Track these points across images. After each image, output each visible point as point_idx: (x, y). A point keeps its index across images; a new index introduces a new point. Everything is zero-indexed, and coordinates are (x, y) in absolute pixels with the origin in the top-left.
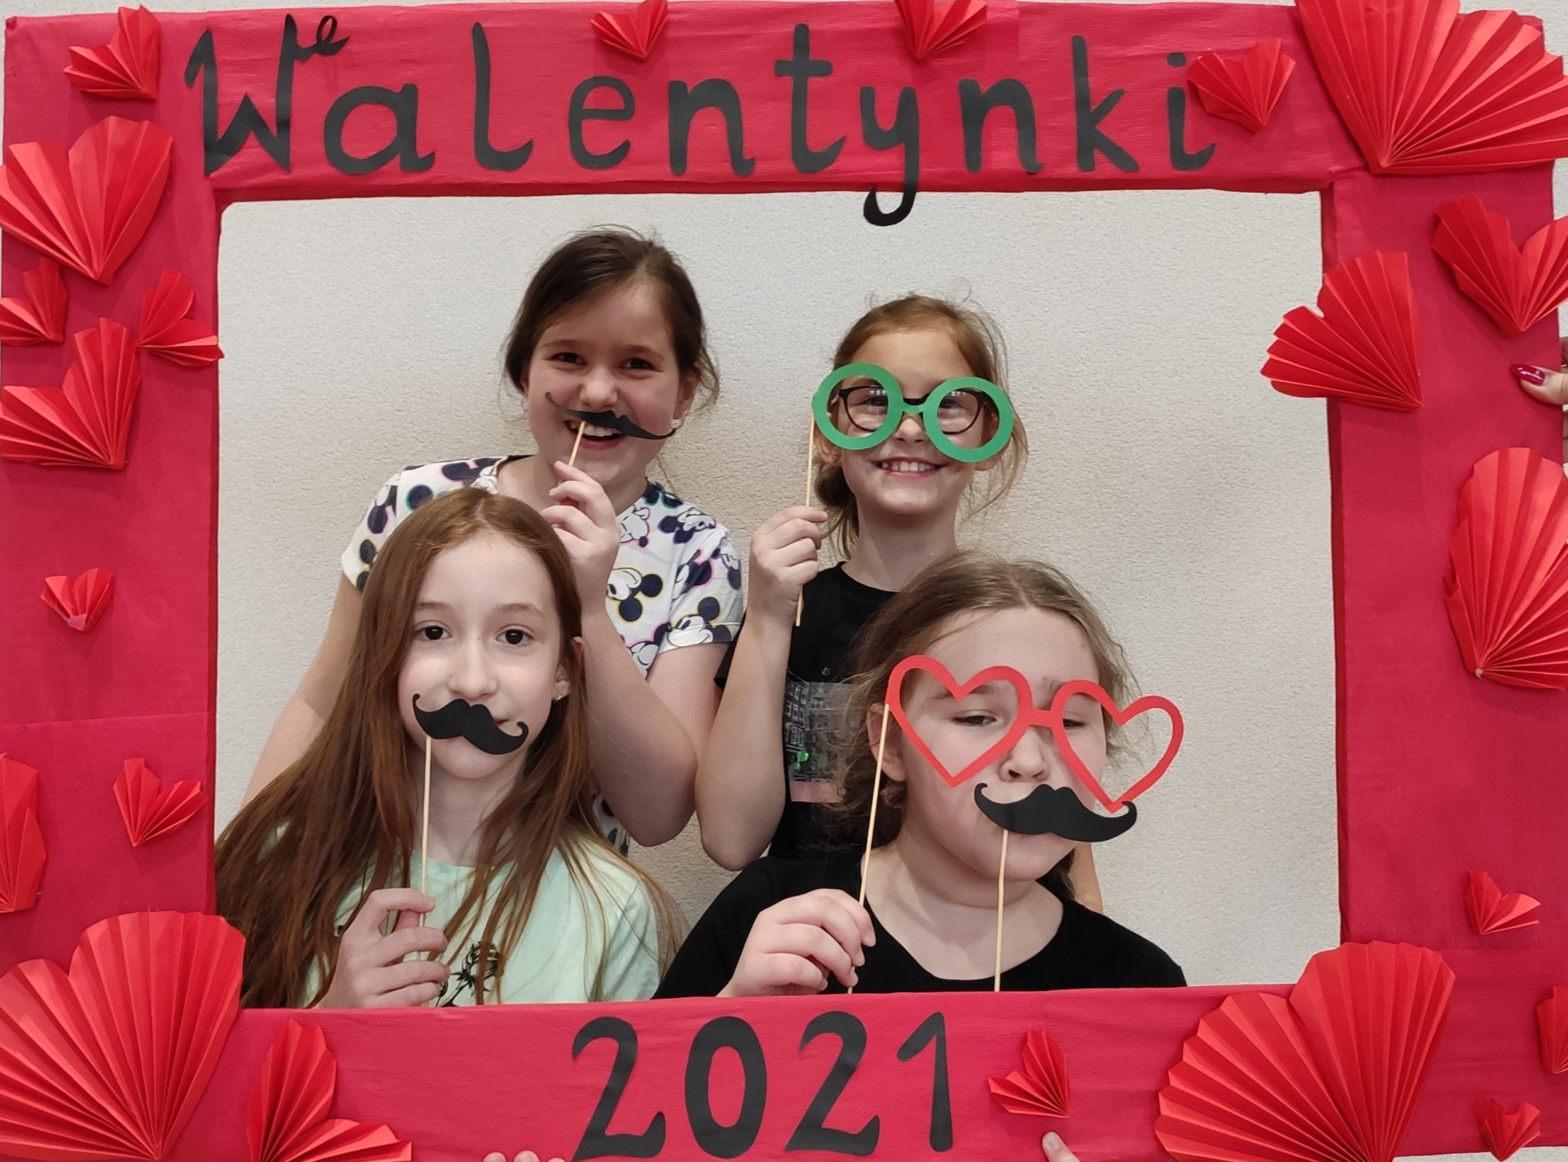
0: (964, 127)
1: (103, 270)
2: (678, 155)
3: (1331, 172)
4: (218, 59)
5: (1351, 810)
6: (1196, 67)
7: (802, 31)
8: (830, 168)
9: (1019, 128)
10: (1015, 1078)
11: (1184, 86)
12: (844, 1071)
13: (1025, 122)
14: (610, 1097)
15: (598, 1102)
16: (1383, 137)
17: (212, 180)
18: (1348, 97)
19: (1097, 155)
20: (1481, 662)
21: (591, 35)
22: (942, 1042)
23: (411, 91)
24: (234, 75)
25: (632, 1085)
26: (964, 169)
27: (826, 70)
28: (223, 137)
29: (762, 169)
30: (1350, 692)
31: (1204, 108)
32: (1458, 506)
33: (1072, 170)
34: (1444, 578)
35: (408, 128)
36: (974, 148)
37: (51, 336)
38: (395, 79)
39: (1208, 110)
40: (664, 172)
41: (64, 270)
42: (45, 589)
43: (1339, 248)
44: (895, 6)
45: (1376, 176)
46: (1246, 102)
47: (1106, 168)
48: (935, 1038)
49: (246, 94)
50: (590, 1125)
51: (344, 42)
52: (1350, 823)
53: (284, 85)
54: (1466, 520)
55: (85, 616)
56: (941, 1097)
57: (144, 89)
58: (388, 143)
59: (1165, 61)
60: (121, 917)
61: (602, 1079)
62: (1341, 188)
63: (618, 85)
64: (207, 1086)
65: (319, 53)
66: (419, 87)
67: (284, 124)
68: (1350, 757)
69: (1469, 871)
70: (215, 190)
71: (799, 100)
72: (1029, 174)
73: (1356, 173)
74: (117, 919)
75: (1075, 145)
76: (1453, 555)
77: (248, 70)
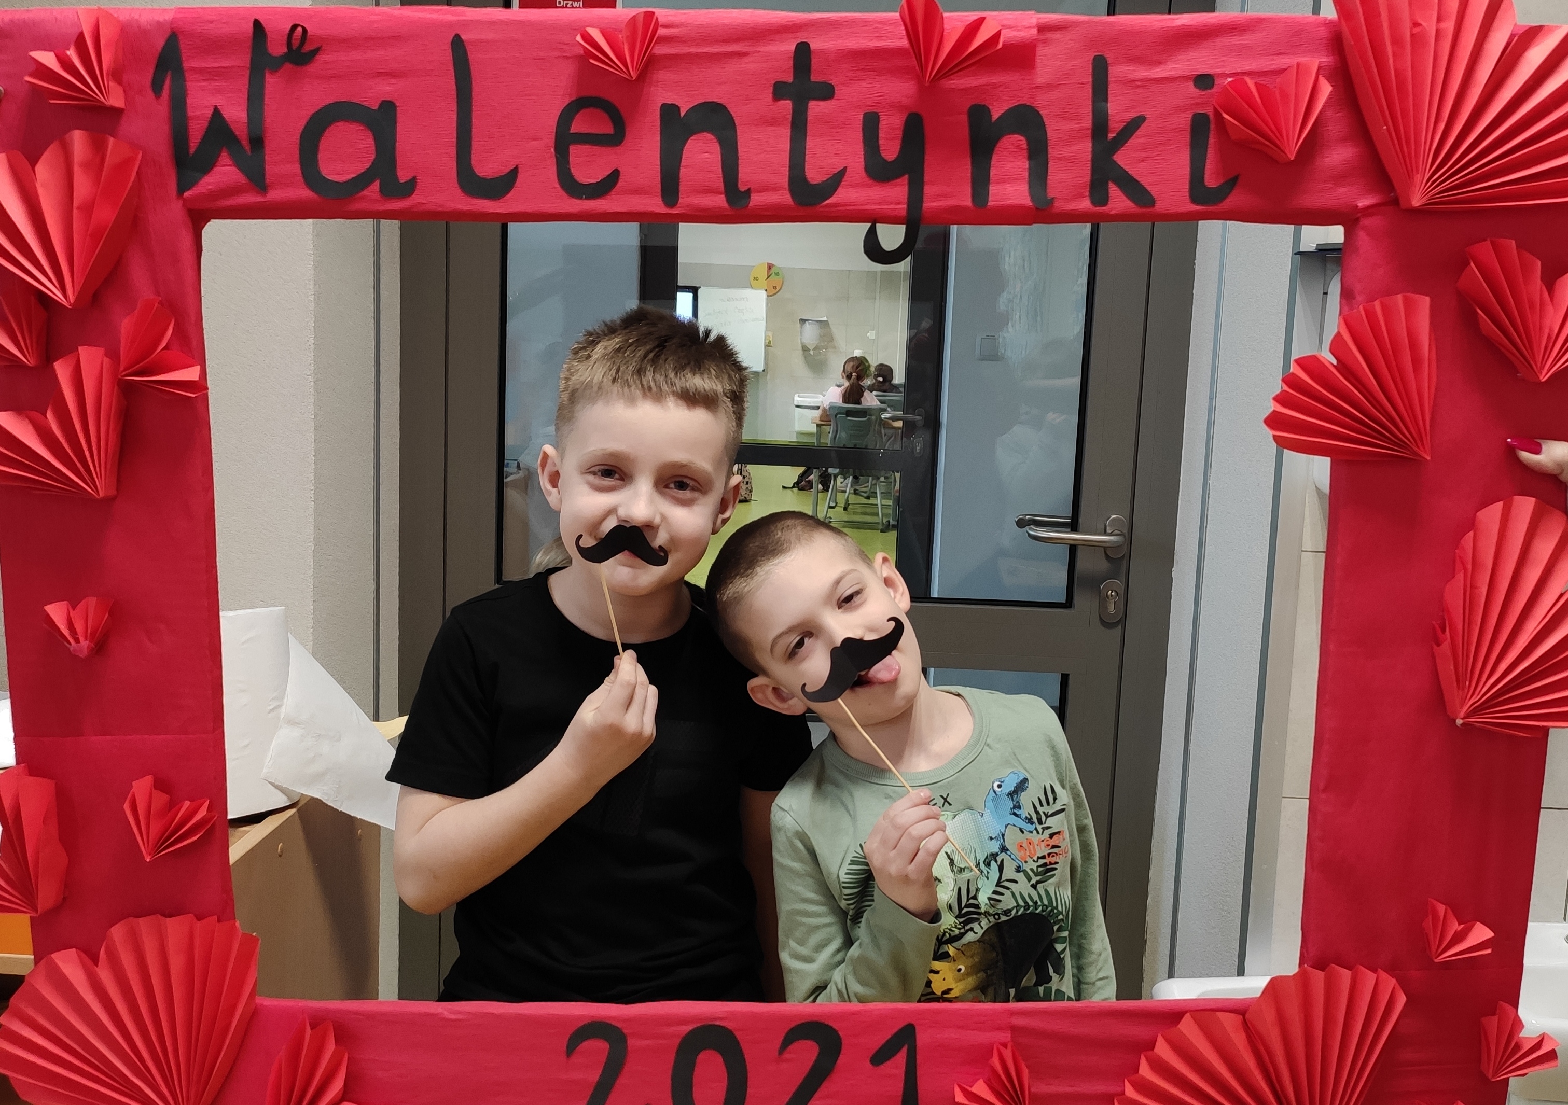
0: (971, 158)
1: (78, 302)
2: (670, 185)
3: (1357, 206)
4: (186, 65)
6: (1225, 92)
7: (803, 51)
8: (828, 202)
9: (1030, 158)
10: (980, 1088)
11: (1210, 112)
12: (821, 1072)
13: (1038, 152)
15: (590, 1094)
16: (1416, 174)
17: (185, 202)
18: (1385, 127)
19: (1113, 189)
20: (1462, 712)
22: (912, 1050)
23: (388, 108)
24: (203, 84)
25: (621, 1081)
26: (973, 206)
27: (827, 93)
28: (195, 151)
29: (756, 199)
31: (1230, 138)
33: (1085, 204)
35: (386, 150)
36: (980, 183)
37: (30, 362)
38: (372, 94)
39: (1233, 139)
40: (656, 205)
42: (47, 619)
45: (1406, 211)
46: (1272, 131)
47: (1119, 204)
48: (906, 1048)
49: (216, 106)
51: (317, 51)
53: (255, 99)
55: (86, 643)
56: (910, 1099)
57: (107, 101)
58: (367, 166)
59: (1191, 84)
61: (594, 1074)
62: (1365, 222)
63: (608, 107)
65: (291, 62)
66: (397, 105)
67: (258, 142)
70: (189, 209)
71: (799, 125)
72: (1037, 209)
73: (1381, 208)
74: (137, 922)
75: (1087, 178)
77: (217, 78)
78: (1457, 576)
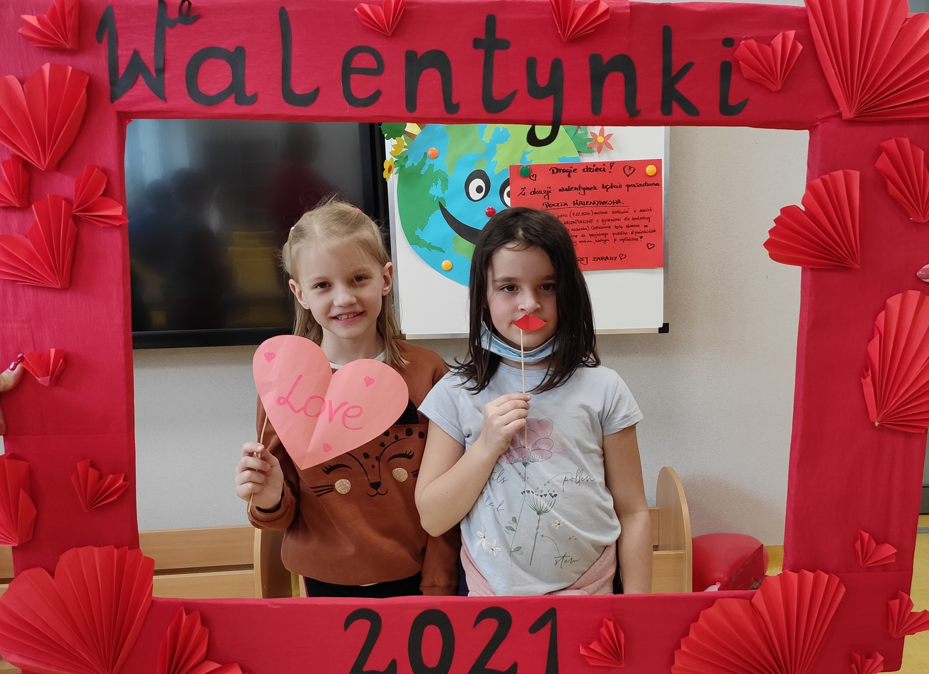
0: (591, 86)
1: (48, 163)
2: (411, 99)
3: (818, 118)
4: (117, 25)
7: (491, 20)
8: (507, 110)
9: (626, 86)
10: (595, 646)
11: (731, 60)
12: (499, 638)
13: (630, 82)
14: (366, 650)
15: (359, 653)
17: (115, 107)
19: (675, 105)
22: (555, 623)
23: (241, 51)
24: (129, 35)
25: (378, 645)
26: (591, 114)
27: (506, 46)
28: (123, 75)
29: (464, 111)
33: (658, 115)
35: (239, 76)
36: (597, 99)
37: (18, 204)
38: (230, 43)
39: (745, 76)
40: (402, 110)
44: (550, 5)
45: (845, 121)
46: (769, 73)
47: (679, 114)
48: (550, 621)
49: (136, 49)
50: (354, 665)
51: (197, 15)
53: (160, 44)
55: (49, 378)
56: (553, 651)
57: (68, 45)
58: (227, 86)
59: (721, 44)
61: (361, 642)
62: (820, 126)
63: (374, 52)
65: (181, 23)
66: (246, 49)
67: (161, 71)
70: (117, 113)
71: (488, 65)
72: (631, 116)
73: (833, 119)
74: (78, 550)
75: (661, 99)
78: (875, 338)
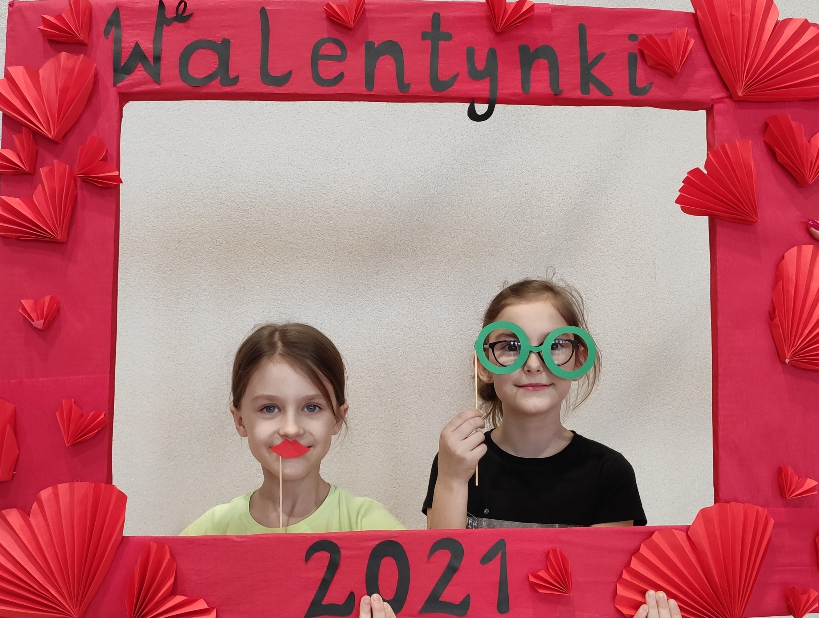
0: (521, 69)
1: (57, 133)
2: (369, 80)
3: (712, 99)
4: (122, 23)
5: (720, 433)
6: (643, 42)
7: (436, 17)
8: (451, 89)
9: (550, 70)
10: (543, 574)
11: (636, 51)
12: (452, 570)
13: (554, 67)
14: (325, 584)
15: (318, 586)
16: (739, 81)
17: (118, 88)
18: (722, 59)
19: (591, 86)
20: (788, 356)
21: (324, 16)
22: (504, 555)
23: (226, 42)
24: (131, 32)
25: (337, 577)
26: (521, 91)
27: (449, 37)
28: (124, 64)
29: (414, 89)
30: (720, 371)
31: (647, 64)
32: (776, 275)
33: (578, 94)
34: (769, 312)
35: (224, 64)
36: (525, 81)
37: (27, 169)
38: (218, 36)
39: (649, 64)
40: (363, 89)
41: (36, 135)
42: (22, 307)
43: (716, 139)
44: (486, 5)
45: (735, 101)
46: (669, 60)
47: (595, 94)
48: (500, 553)
49: (137, 42)
50: (313, 599)
51: (191, 15)
52: (720, 440)
53: (158, 38)
54: (781, 281)
55: (43, 321)
56: (503, 584)
57: (81, 38)
58: (214, 70)
59: (627, 38)
60: (59, 485)
61: (321, 574)
62: (716, 107)
63: (337, 42)
64: (105, 578)
65: (177, 21)
66: (231, 41)
67: (157, 59)
68: (720, 405)
69: (781, 466)
70: (119, 93)
71: (434, 52)
72: (555, 95)
73: (725, 100)
74: (57, 486)
75: (580, 81)
76: (774, 300)
77: (138, 29)
